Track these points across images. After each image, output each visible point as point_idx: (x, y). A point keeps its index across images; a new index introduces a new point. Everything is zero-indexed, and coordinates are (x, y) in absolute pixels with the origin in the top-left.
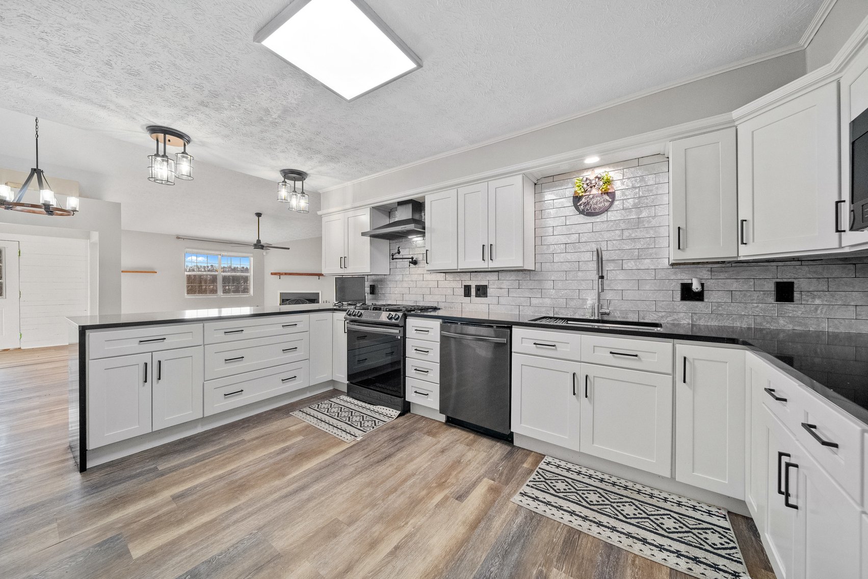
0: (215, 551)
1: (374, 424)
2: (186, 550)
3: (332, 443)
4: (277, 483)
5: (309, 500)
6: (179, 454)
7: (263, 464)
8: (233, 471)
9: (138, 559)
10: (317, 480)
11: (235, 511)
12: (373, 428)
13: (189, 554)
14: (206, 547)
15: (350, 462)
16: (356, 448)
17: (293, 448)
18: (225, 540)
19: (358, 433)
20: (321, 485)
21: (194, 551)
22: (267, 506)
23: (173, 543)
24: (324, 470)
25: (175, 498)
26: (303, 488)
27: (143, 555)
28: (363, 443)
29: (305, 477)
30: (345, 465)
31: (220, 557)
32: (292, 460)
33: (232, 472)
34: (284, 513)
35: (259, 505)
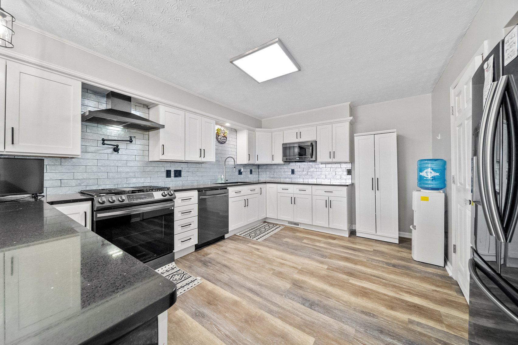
0: (298, 305)
2: (301, 318)
4: (244, 303)
5: (260, 284)
9: (314, 337)
11: (270, 312)
13: (303, 315)
14: (297, 310)
18: (291, 305)
21: (300, 314)
22: (265, 299)
23: (299, 327)
24: (234, 286)
27: (311, 336)
29: (239, 292)
31: (300, 302)
35: (265, 303)
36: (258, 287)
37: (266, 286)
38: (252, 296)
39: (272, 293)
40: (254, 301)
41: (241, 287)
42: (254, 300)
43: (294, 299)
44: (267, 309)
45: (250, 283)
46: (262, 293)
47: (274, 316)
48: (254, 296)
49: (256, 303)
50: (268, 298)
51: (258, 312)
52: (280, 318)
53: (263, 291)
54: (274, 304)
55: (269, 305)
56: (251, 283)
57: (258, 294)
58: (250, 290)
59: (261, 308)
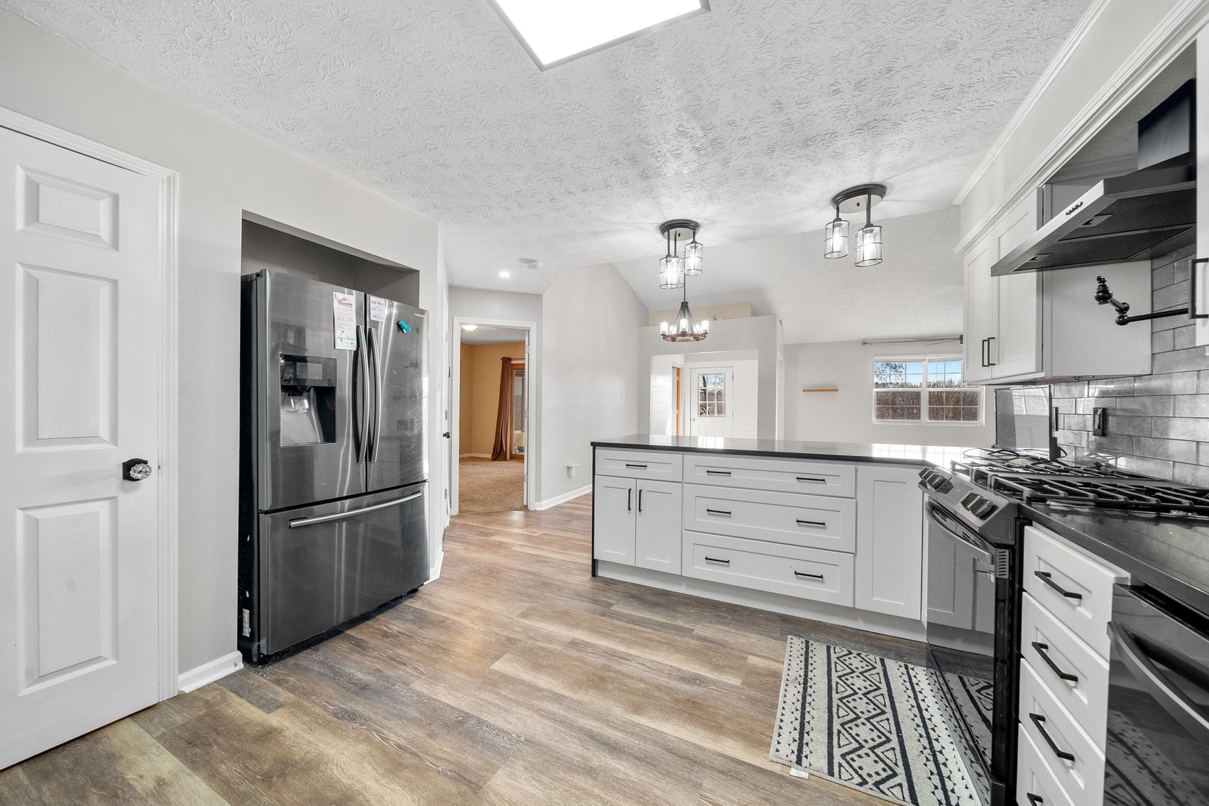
0: (492, 719)
1: (878, 778)
2: (498, 694)
3: (752, 731)
4: (618, 711)
5: (591, 772)
6: (639, 605)
7: (652, 676)
8: (628, 658)
9: (490, 670)
10: (641, 759)
11: (558, 698)
12: (864, 782)
13: (492, 699)
14: (500, 708)
15: (711, 791)
16: (762, 781)
17: (706, 687)
18: (511, 718)
19: (817, 757)
20: (629, 771)
21: (497, 701)
22: (570, 725)
24: (669, 757)
25: (574, 644)
26: (613, 748)
28: (791, 788)
29: (644, 739)
30: (698, 786)
32: (677, 701)
33: (625, 658)
34: (557, 753)
35: (571, 716)
36: (595, 763)
37: (571, 767)
38: (605, 728)
39: (553, 743)
40: (597, 716)
41: (646, 757)
42: (597, 720)
43: (498, 735)
44: (565, 703)
45: (624, 773)
46: (580, 741)
47: (552, 692)
48: (601, 731)
49: (591, 712)
50: (563, 730)
51: (584, 696)
52: (540, 690)
53: (579, 750)
54: (550, 716)
55: (561, 712)
56: (621, 776)
57: (590, 737)
58: (615, 749)
59: (579, 703)
